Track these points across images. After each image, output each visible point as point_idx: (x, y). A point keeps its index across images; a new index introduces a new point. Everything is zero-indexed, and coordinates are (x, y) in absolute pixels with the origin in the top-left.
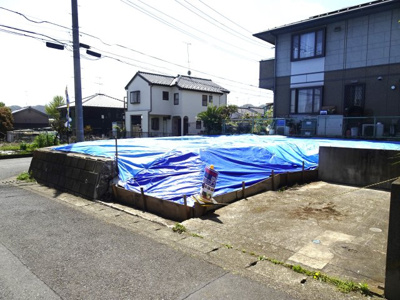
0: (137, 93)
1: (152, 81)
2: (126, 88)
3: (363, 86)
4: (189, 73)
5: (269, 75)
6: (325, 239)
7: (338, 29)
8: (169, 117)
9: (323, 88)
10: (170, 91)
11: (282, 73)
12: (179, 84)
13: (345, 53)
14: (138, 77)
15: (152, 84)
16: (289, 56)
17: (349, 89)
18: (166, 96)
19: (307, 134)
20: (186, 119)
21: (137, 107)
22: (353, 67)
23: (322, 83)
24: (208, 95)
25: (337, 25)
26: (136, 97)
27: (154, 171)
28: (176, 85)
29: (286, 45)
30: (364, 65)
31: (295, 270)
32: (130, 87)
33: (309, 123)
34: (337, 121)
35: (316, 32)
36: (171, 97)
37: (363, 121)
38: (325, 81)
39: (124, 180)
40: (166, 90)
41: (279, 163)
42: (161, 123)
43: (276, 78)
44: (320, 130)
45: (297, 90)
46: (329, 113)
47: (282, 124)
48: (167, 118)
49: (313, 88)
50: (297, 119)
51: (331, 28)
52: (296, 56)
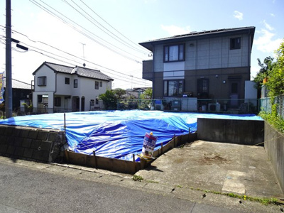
0: (44, 78)
1: (57, 69)
2: (34, 74)
3: (208, 80)
4: (84, 65)
5: (149, 70)
6: (232, 176)
7: (192, 45)
8: (69, 97)
9: (184, 80)
10: (71, 78)
11: (158, 69)
12: (78, 73)
13: (197, 60)
14: (45, 66)
15: (57, 72)
16: (162, 59)
17: (200, 82)
18: (67, 81)
19: (176, 109)
20: (83, 99)
21: (43, 88)
22: (201, 68)
23: (183, 78)
24: (99, 81)
25: (191, 42)
26: (42, 81)
27: (94, 138)
28: (76, 73)
29: (159, 52)
30: (207, 68)
31: (231, 196)
32: (37, 73)
33: (176, 103)
34: (193, 102)
35: (179, 45)
36: (71, 82)
37: (208, 102)
38: (185, 76)
39: (73, 146)
40: (67, 76)
41: (173, 129)
42: (63, 101)
43: (154, 73)
44: (184, 107)
45: (168, 81)
46: (188, 96)
47: (159, 103)
48: (67, 97)
49: (178, 80)
50: (168, 100)
51: (188, 44)
52: (166, 59)
